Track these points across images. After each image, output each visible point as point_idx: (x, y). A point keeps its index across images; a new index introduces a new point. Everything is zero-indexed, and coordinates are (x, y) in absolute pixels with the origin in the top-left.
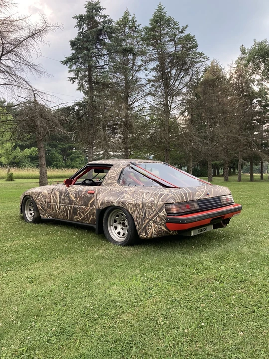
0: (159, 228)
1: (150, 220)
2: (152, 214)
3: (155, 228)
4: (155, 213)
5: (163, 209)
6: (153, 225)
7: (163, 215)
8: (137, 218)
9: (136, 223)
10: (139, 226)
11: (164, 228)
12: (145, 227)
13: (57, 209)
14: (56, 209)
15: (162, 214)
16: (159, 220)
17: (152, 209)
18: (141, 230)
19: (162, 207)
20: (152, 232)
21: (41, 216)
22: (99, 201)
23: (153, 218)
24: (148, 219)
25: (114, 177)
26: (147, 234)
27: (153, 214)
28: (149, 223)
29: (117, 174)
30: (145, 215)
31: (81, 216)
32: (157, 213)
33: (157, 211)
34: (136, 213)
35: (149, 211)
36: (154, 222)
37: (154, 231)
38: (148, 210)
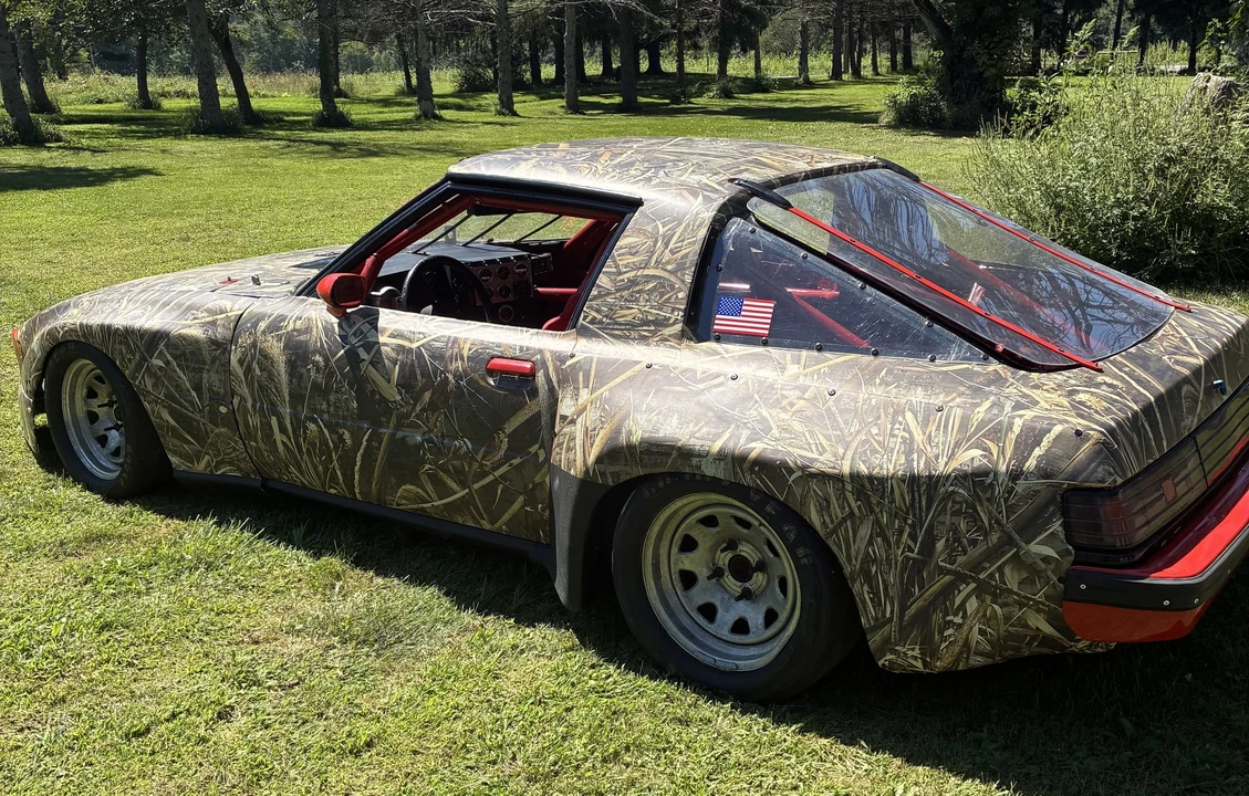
0: (1007, 618)
1: (961, 578)
2: (974, 543)
3: (986, 620)
4: (994, 538)
5: (1049, 522)
6: (972, 605)
7: (1049, 552)
8: (868, 560)
9: (861, 590)
10: (877, 602)
11: (1040, 623)
12: (923, 616)
13: (278, 436)
14: (269, 435)
15: (1038, 548)
16: (1012, 579)
17: (974, 518)
18: (891, 630)
19: (1044, 508)
20: (967, 643)
21: (174, 460)
22: (589, 435)
23: (977, 567)
24: (943, 571)
25: (663, 286)
26: (929, 650)
27: (981, 548)
28: (948, 592)
29: (681, 267)
30: (928, 548)
31: (444, 491)
32: (1009, 541)
33: (1009, 527)
34: (865, 531)
35: (955, 529)
36: (980, 591)
37: (976, 636)
38: (948, 519)
